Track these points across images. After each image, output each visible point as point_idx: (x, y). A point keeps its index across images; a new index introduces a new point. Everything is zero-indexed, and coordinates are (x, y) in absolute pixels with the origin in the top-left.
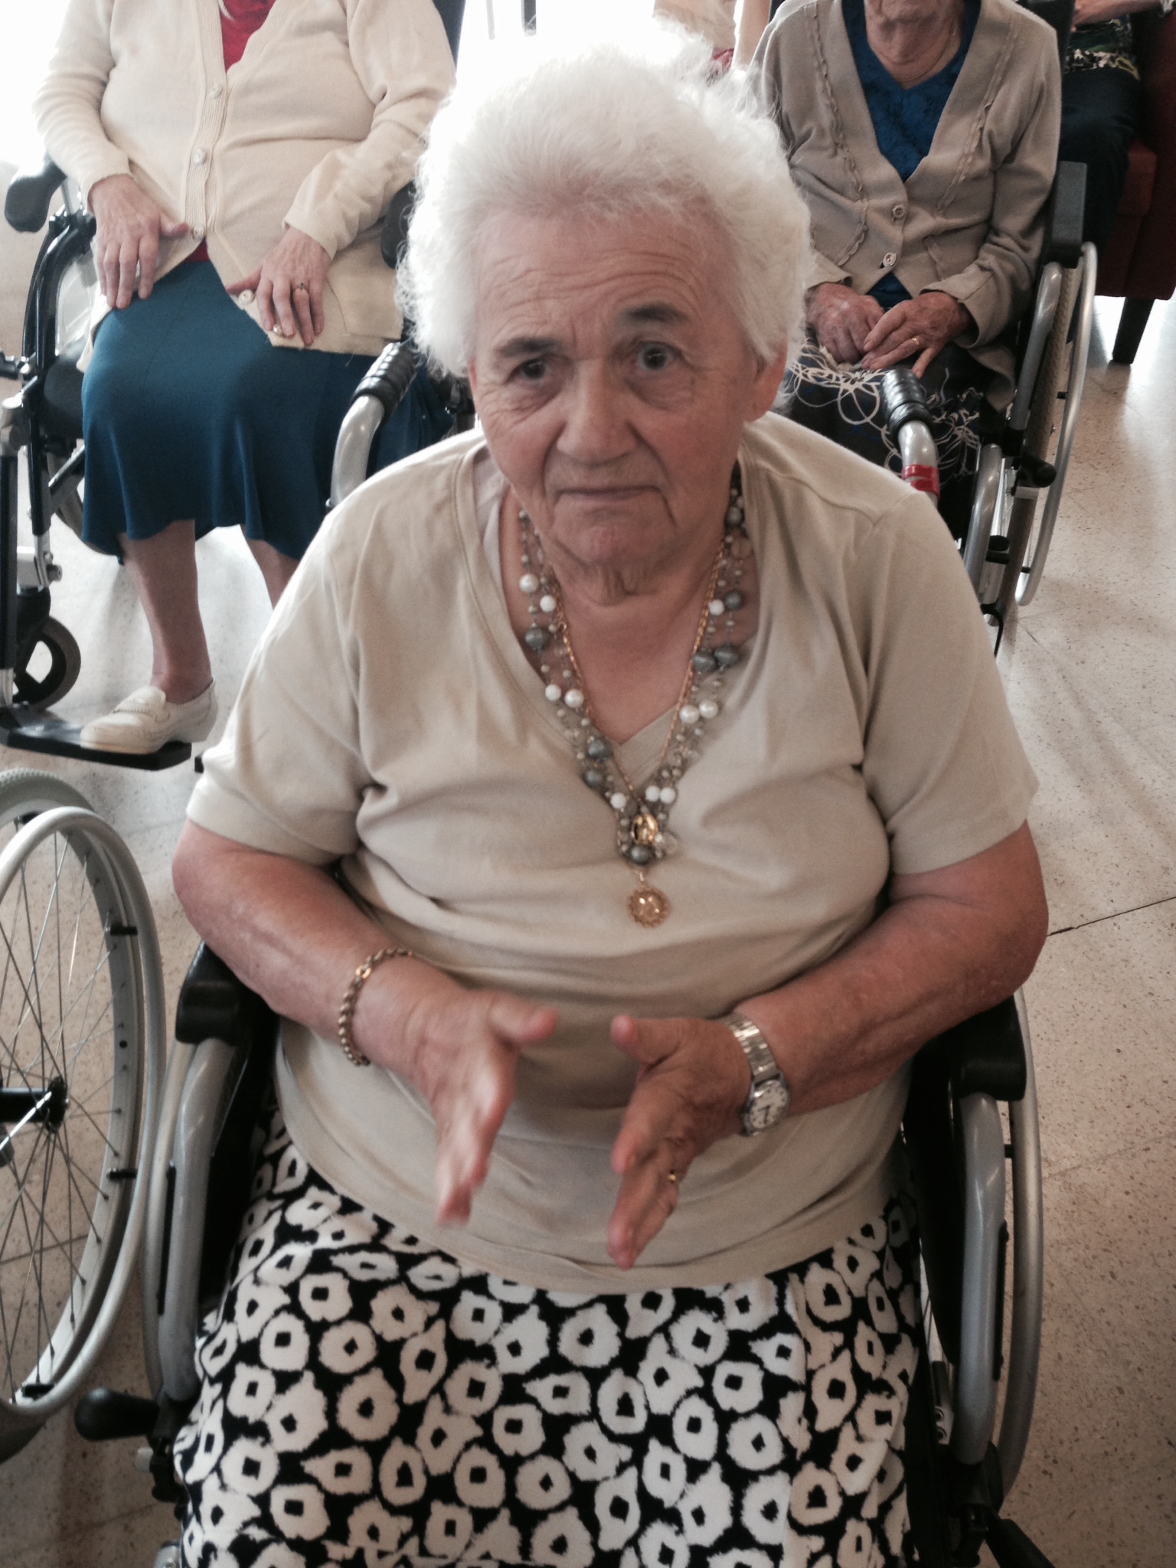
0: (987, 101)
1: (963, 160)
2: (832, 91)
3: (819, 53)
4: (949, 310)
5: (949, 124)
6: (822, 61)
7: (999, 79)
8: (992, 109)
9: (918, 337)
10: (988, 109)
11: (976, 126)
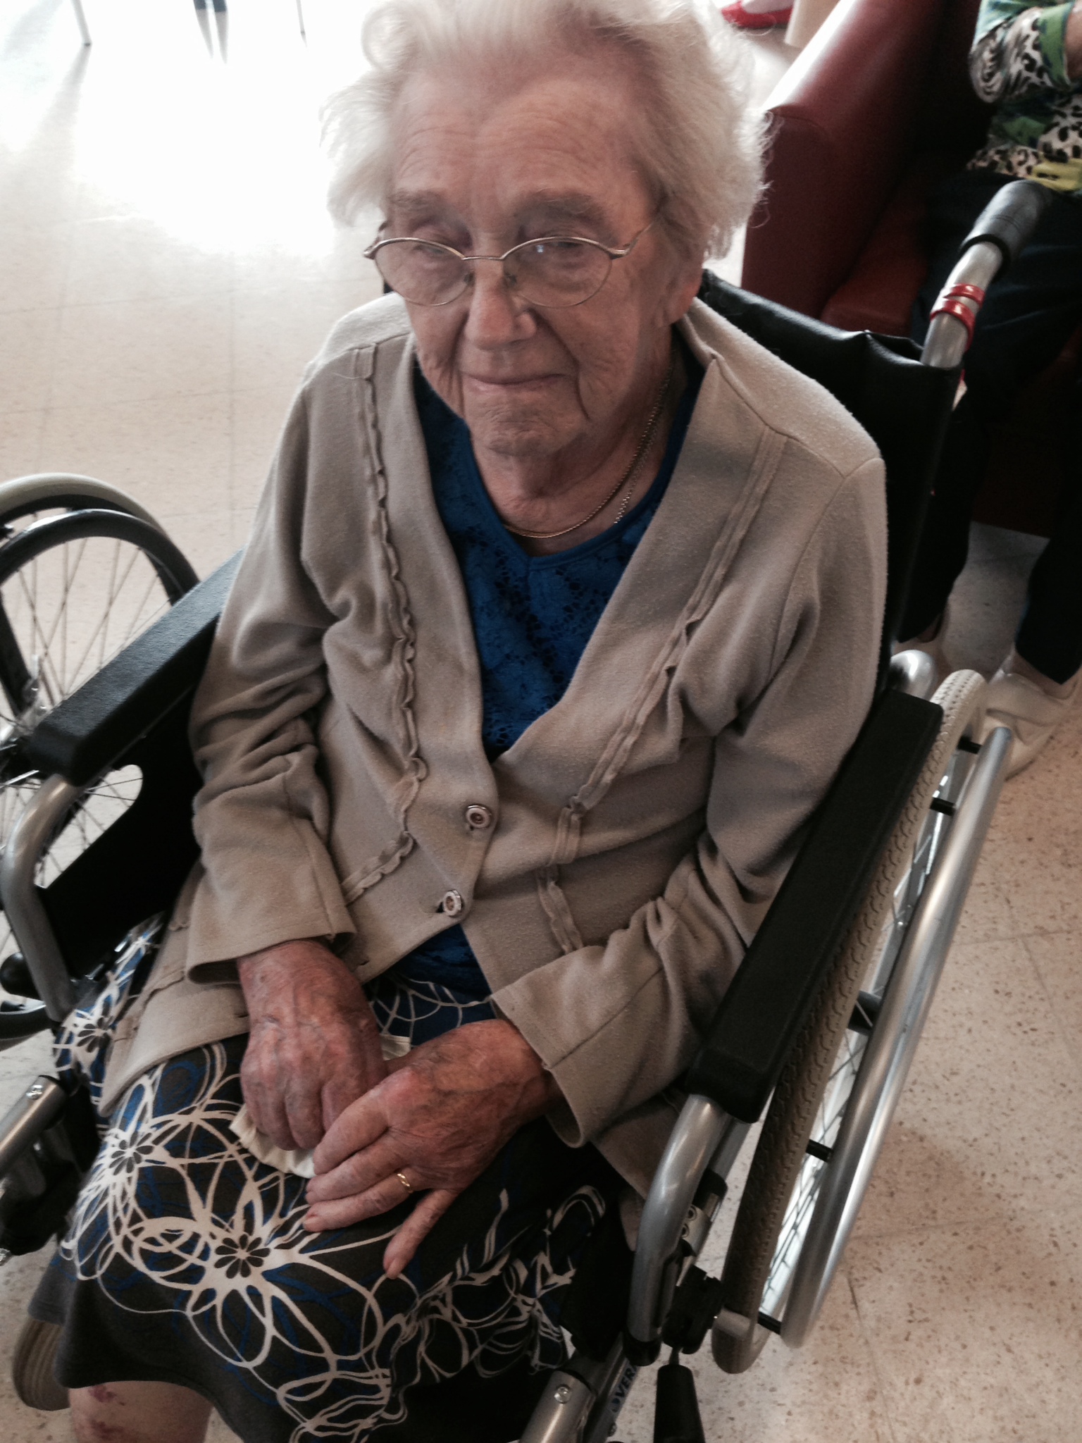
0: (693, 609)
1: (617, 738)
2: (389, 532)
3: (374, 451)
4: (515, 1085)
5: (612, 643)
6: (378, 468)
7: (720, 572)
8: (698, 634)
9: (407, 1170)
10: (690, 629)
11: (660, 664)
